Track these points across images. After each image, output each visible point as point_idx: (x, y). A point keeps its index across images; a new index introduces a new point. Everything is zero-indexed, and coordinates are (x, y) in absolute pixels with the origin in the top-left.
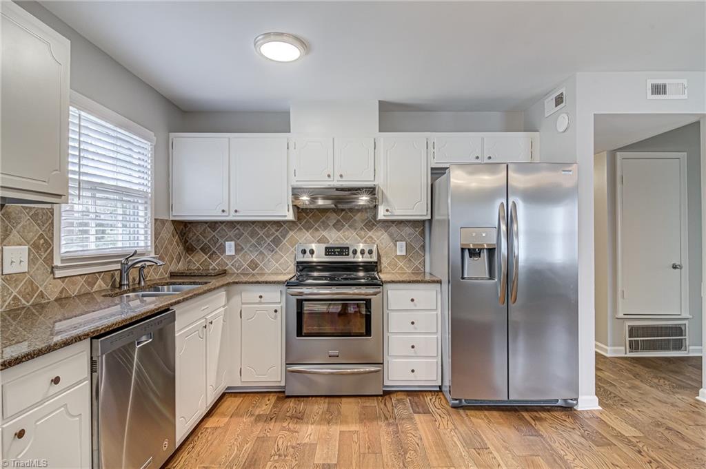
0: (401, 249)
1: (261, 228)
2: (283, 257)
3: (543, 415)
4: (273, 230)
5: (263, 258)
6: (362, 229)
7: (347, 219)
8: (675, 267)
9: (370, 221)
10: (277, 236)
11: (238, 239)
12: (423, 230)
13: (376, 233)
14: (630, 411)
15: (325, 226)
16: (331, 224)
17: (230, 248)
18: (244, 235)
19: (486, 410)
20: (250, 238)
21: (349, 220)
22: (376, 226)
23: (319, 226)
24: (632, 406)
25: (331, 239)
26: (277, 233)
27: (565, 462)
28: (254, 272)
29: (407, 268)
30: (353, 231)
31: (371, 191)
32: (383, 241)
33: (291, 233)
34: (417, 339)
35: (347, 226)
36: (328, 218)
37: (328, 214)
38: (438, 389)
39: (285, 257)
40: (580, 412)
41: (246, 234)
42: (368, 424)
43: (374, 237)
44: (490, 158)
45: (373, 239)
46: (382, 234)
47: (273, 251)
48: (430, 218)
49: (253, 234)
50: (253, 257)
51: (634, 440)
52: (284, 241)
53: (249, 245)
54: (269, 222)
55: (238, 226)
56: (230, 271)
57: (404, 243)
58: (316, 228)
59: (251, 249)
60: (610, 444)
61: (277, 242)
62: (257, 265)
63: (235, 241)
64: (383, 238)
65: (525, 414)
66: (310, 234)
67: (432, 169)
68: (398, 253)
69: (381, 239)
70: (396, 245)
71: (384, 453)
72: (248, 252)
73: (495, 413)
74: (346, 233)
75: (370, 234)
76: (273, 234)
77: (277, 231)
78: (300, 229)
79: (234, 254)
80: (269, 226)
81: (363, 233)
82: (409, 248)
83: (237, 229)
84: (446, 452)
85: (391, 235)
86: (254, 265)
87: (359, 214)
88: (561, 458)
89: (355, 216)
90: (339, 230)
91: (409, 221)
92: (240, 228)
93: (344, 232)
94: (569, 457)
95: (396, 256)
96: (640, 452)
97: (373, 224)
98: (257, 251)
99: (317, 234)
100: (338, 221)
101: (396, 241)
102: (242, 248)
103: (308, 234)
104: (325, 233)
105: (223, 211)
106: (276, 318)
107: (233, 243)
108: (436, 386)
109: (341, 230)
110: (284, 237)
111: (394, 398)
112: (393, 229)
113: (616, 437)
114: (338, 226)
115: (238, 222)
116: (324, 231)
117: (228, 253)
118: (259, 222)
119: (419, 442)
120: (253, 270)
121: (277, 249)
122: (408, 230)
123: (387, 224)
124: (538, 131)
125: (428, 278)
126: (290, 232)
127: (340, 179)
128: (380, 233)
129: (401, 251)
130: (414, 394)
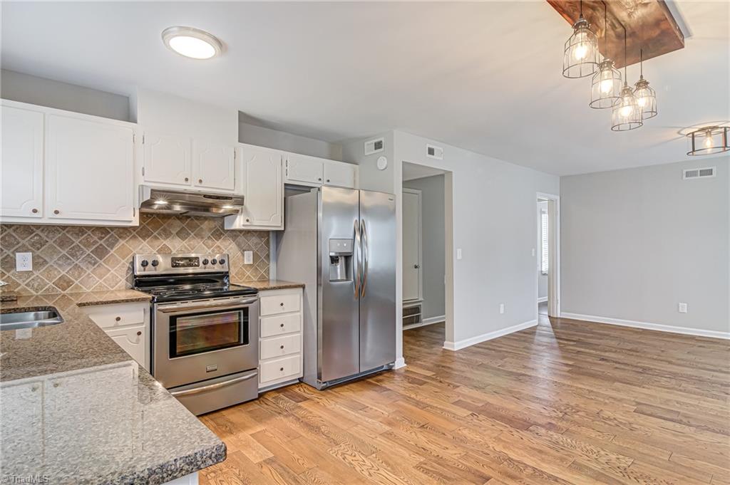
0: (248, 258)
1: (77, 234)
2: (110, 271)
3: (380, 377)
4: (96, 238)
5: (80, 273)
6: (209, 238)
7: (193, 228)
8: (416, 267)
9: (218, 230)
10: (101, 245)
11: (38, 249)
12: (268, 240)
13: (224, 243)
14: (419, 362)
15: (167, 234)
16: (174, 232)
17: (24, 261)
18: (47, 244)
19: (345, 385)
20: (59, 248)
21: (196, 228)
22: (224, 235)
23: (159, 234)
24: (419, 360)
25: (174, 248)
26: (102, 242)
27: (413, 399)
28: (65, 292)
29: (254, 276)
30: (199, 240)
31: (240, 201)
32: (231, 251)
33: (122, 242)
34: (283, 340)
35: (192, 234)
36: (170, 225)
37: (170, 220)
38: (298, 381)
39: (112, 271)
40: (398, 370)
41: (51, 242)
42: (268, 422)
43: (222, 247)
44: (328, 181)
45: (221, 249)
46: (230, 244)
47: (95, 264)
48: (283, 229)
49: (62, 243)
50: (64, 273)
51: (434, 377)
52: (112, 252)
53: (56, 258)
54: (89, 228)
55: (38, 232)
56: (24, 294)
57: (252, 252)
58: (155, 236)
59: (60, 262)
60: (425, 383)
61: (101, 252)
62: (69, 283)
63: (33, 252)
64: (231, 248)
65: (370, 380)
66: (148, 243)
67: (285, 184)
68: (245, 263)
69: (228, 247)
70: (243, 255)
71: (303, 434)
72: (55, 266)
73: (353, 385)
74: (192, 243)
75: (218, 243)
76: (95, 242)
77: (101, 238)
78: (134, 237)
79: (31, 269)
80: (89, 232)
81: (210, 242)
82: (256, 257)
83: (37, 235)
84: (345, 418)
85: (239, 245)
86: (65, 283)
87: (206, 222)
88: (410, 398)
89: (201, 224)
90: (183, 239)
91: (255, 231)
92: (41, 234)
93: (189, 241)
94: (413, 396)
95: (244, 265)
96: (441, 382)
97: (221, 234)
98: (69, 264)
99: (156, 243)
100: (183, 228)
101: (244, 251)
102: (45, 261)
103: (145, 243)
104: (167, 242)
105: (35, 211)
106: (138, 341)
107: (29, 255)
108: (295, 380)
109: (186, 238)
110: (112, 245)
111: (270, 398)
112: (241, 238)
113: (424, 378)
114: (182, 234)
115: (38, 226)
116: (165, 239)
117: (19, 268)
118: (73, 227)
119: (320, 419)
120: (64, 290)
121: (101, 262)
122: (255, 240)
123: (235, 234)
124: (357, 164)
125: (272, 285)
126: (120, 240)
127: (198, 184)
128: (228, 242)
129: (249, 260)
130: (283, 389)
